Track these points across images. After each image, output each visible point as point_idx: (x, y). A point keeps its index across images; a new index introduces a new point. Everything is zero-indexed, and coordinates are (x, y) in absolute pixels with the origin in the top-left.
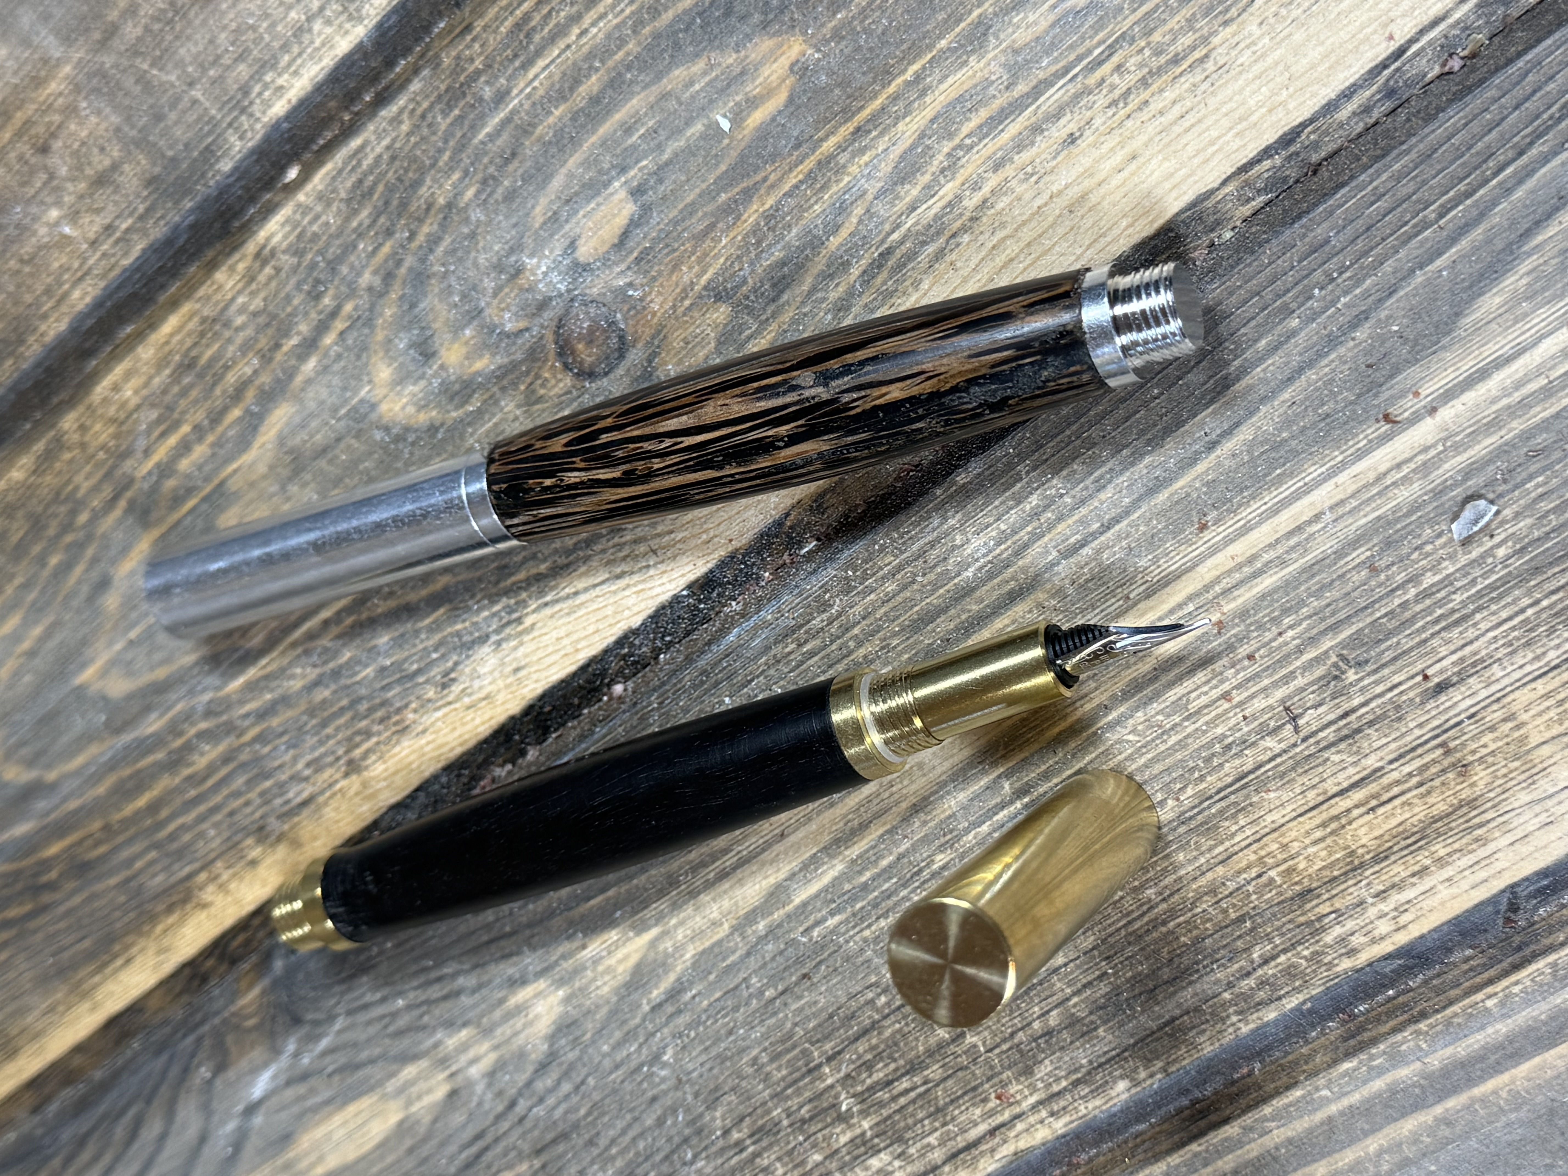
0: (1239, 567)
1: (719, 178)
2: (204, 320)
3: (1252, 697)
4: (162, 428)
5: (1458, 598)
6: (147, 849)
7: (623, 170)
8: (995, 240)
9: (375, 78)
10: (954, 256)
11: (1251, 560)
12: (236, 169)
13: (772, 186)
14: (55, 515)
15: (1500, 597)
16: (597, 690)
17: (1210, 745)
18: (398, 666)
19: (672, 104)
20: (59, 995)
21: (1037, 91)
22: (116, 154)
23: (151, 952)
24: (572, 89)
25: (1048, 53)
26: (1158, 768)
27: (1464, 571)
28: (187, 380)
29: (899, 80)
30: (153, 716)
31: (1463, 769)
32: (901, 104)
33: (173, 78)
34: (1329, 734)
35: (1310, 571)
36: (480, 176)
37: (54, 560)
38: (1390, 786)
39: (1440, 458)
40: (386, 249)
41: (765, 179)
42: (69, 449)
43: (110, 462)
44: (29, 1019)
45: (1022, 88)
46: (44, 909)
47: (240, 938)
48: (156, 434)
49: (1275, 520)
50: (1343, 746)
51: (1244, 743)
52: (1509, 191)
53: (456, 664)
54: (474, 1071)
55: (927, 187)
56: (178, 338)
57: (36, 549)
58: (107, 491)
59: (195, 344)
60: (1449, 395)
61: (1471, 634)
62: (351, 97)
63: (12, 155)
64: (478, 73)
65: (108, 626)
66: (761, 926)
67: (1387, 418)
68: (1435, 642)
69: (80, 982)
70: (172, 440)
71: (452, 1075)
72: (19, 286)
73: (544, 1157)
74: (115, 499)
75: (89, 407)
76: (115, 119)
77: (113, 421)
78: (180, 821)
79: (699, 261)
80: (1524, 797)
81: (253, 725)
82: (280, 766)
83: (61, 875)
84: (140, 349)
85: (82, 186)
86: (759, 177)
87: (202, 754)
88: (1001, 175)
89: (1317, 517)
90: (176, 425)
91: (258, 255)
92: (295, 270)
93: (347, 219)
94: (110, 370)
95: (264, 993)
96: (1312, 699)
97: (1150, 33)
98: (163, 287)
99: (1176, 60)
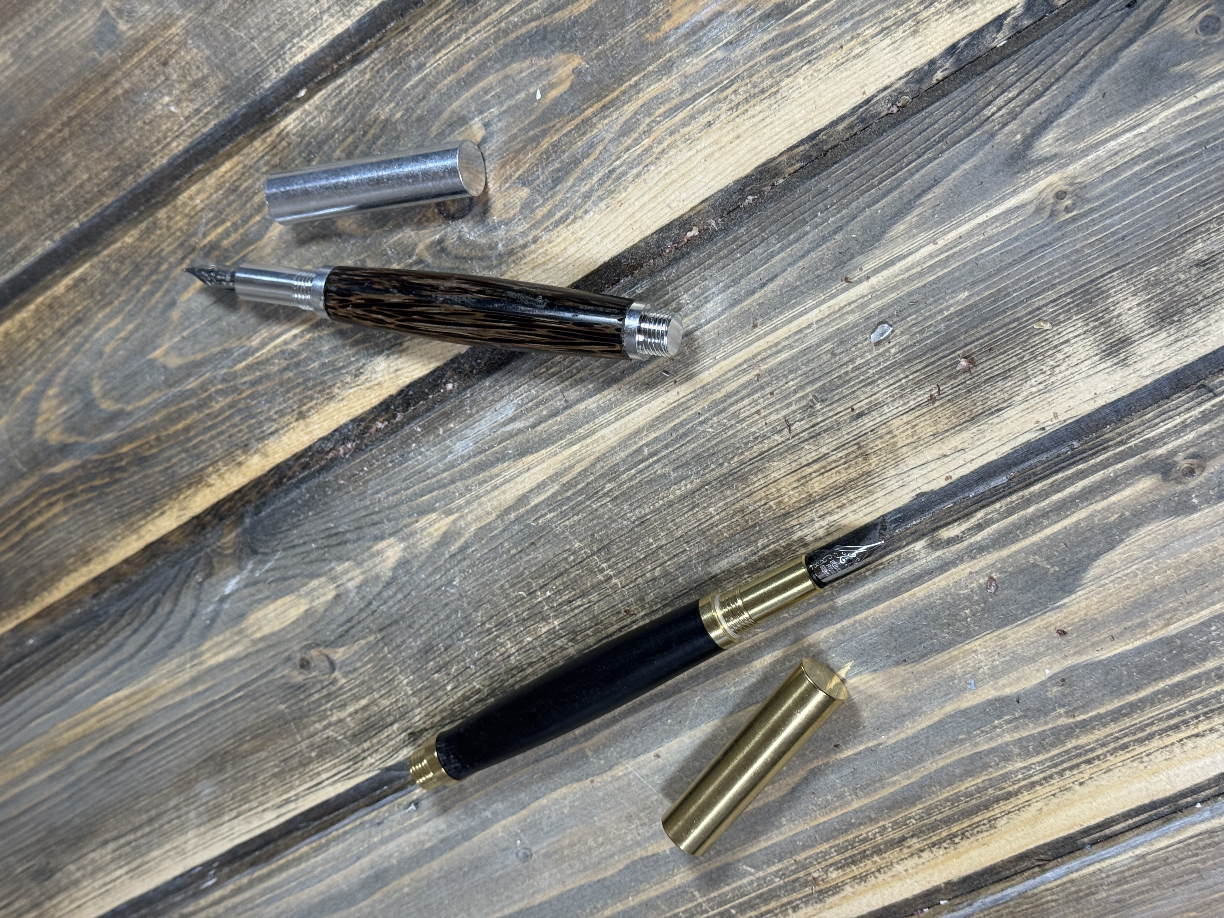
0: (770, 348)
1: (531, 122)
2: (245, 166)
3: (770, 413)
4: (215, 222)
5: (871, 371)
6: (179, 453)
7: (481, 112)
8: (667, 170)
9: (354, 48)
10: (646, 176)
11: (777, 344)
12: (272, 87)
13: (557, 130)
14: (147, 264)
15: (891, 373)
16: (438, 385)
17: (748, 436)
18: (332, 363)
19: (510, 82)
20: (119, 531)
21: (695, 98)
22: (206, 71)
23: (175, 510)
24: (458, 68)
25: (701, 80)
26: (722, 446)
27: (875, 358)
28: (232, 198)
29: (627, 84)
30: (192, 379)
31: (866, 456)
32: (627, 96)
33: (242, 34)
34: (805, 435)
35: (804, 352)
36: (405, 107)
37: (144, 289)
38: (831, 463)
39: (870, 302)
40: (350, 139)
41: (554, 126)
42: (160, 229)
43: (182, 239)
44: (99, 543)
45: (687, 96)
46: (116, 481)
47: (227, 506)
48: (211, 225)
49: (790, 325)
50: (811, 441)
51: (765, 437)
52: (912, 175)
53: (364, 364)
54: (350, 585)
55: (636, 139)
56: (229, 174)
57: (134, 282)
58: (180, 254)
59: (238, 179)
60: (876, 271)
61: (876, 390)
62: (340, 57)
63: (146, 64)
64: (410, 53)
65: (171, 328)
66: (512, 516)
67: (846, 279)
68: (859, 393)
69: (133, 524)
70: (220, 230)
71: (338, 586)
72: (141, 136)
73: (384, 633)
74: (183, 259)
75: (174, 207)
76: (208, 52)
77: (187, 215)
78: (200, 438)
79: (516, 164)
80: (893, 472)
81: (248, 389)
82: (261, 412)
83: (128, 463)
84: (207, 178)
85: (185, 86)
86: (551, 125)
87: (217, 402)
88: (673, 138)
89: (810, 326)
90: (223, 222)
91: (279, 134)
92: (299, 145)
93: (331, 121)
94: (188, 188)
95: (237, 536)
96: (799, 416)
97: (751, 76)
98: (223, 146)
99: (763, 92)
